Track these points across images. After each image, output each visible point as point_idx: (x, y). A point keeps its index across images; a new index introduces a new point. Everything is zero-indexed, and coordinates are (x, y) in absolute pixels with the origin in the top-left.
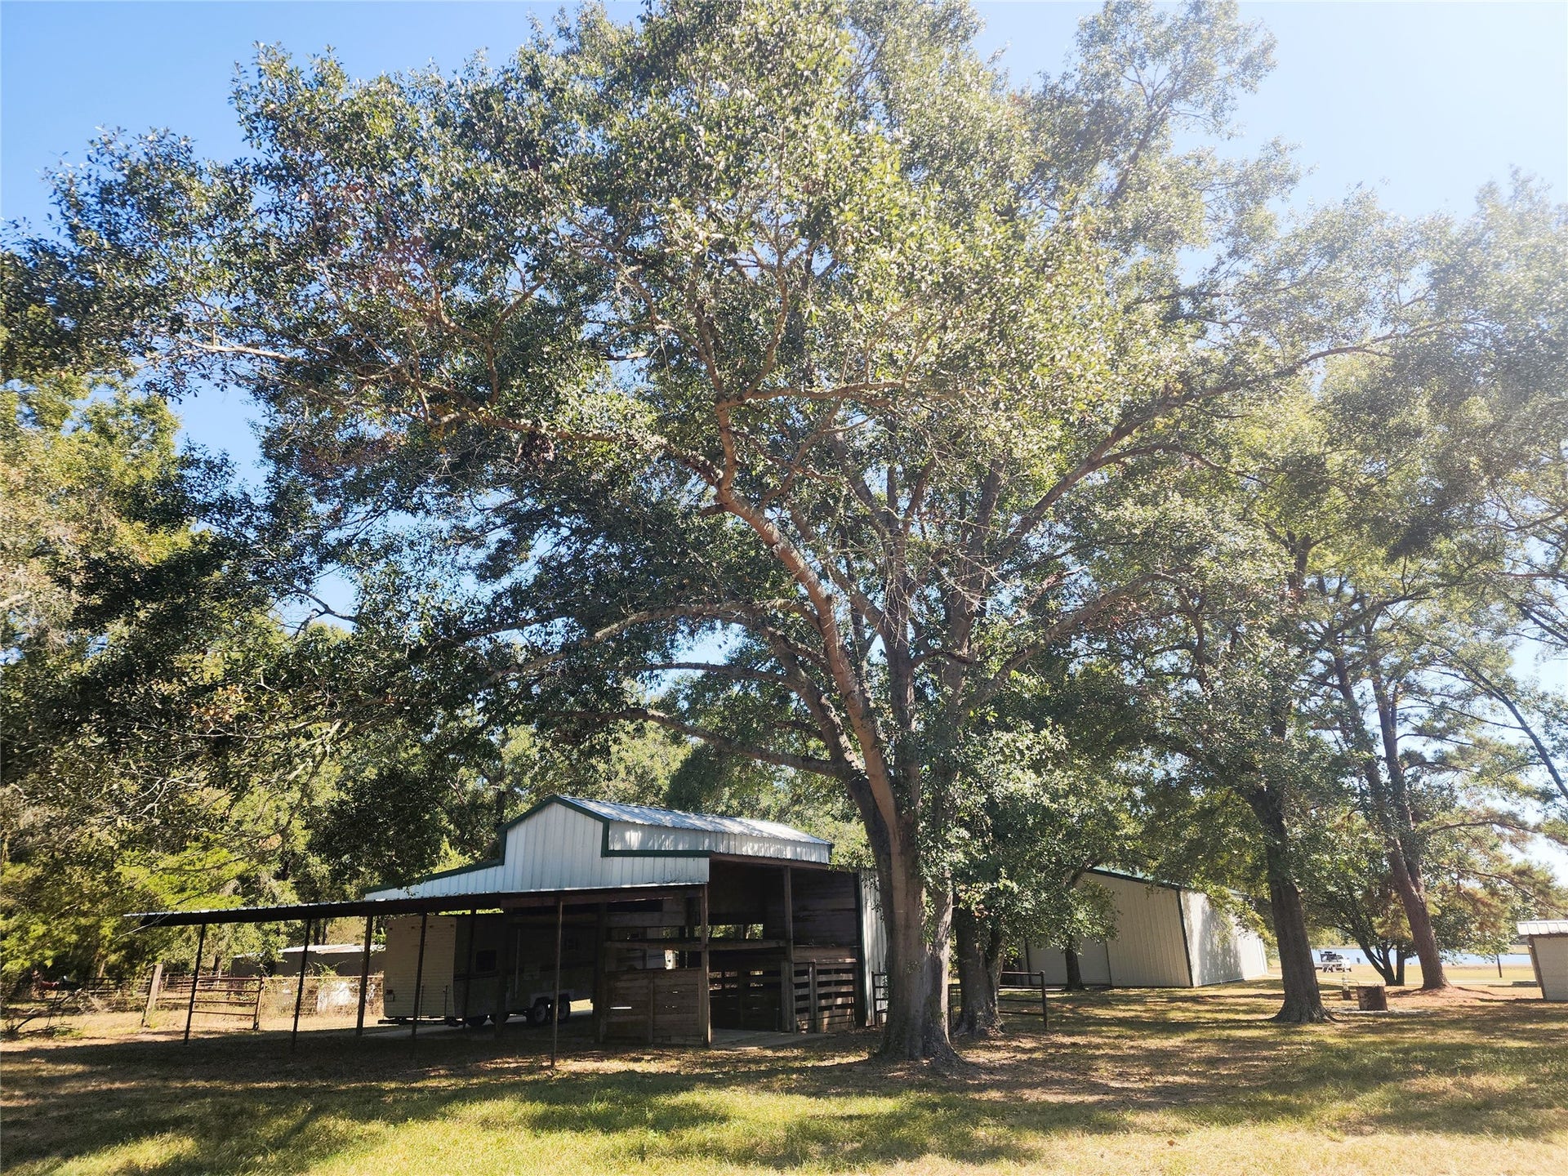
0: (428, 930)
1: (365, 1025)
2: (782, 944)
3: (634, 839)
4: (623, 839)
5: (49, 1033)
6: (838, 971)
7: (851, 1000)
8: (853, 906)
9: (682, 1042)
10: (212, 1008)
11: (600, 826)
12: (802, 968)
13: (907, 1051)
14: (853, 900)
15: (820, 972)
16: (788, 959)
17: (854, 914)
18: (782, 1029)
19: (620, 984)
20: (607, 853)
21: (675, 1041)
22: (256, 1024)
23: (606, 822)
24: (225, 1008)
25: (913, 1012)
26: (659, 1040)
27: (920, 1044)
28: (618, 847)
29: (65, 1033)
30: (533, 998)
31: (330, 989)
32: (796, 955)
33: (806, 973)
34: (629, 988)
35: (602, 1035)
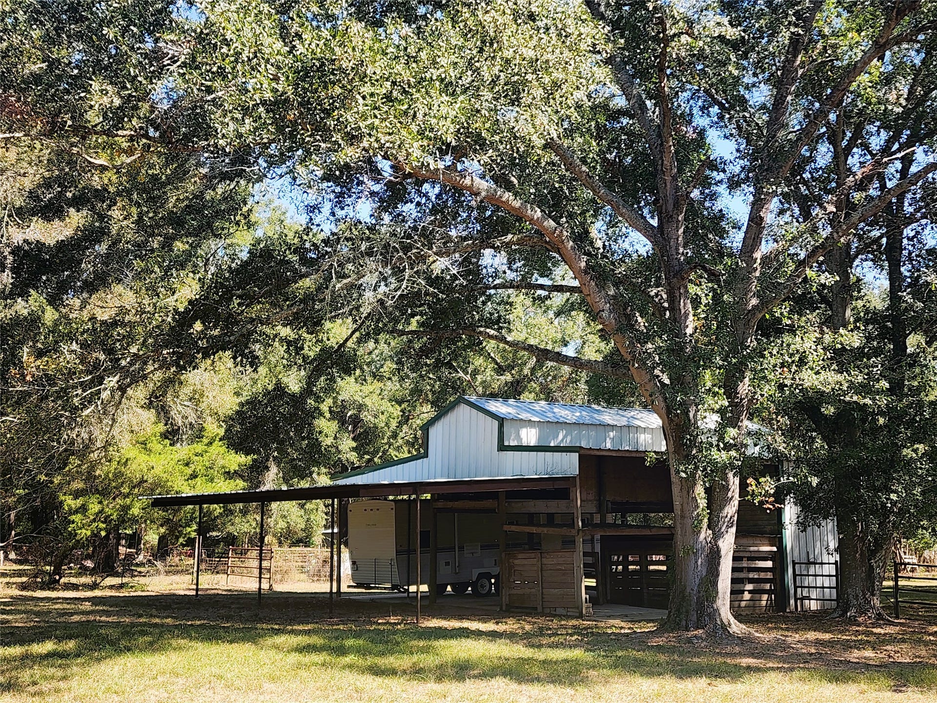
1: (342, 591)
3: (529, 436)
9: (564, 612)
11: (497, 424)
13: (684, 623)
19: (515, 562)
20: (502, 447)
21: (560, 611)
22: (271, 586)
23: (501, 421)
25: (688, 590)
26: (547, 611)
27: (694, 618)
28: (513, 443)
29: (132, 587)
30: (475, 573)
34: (524, 565)
35: (504, 604)
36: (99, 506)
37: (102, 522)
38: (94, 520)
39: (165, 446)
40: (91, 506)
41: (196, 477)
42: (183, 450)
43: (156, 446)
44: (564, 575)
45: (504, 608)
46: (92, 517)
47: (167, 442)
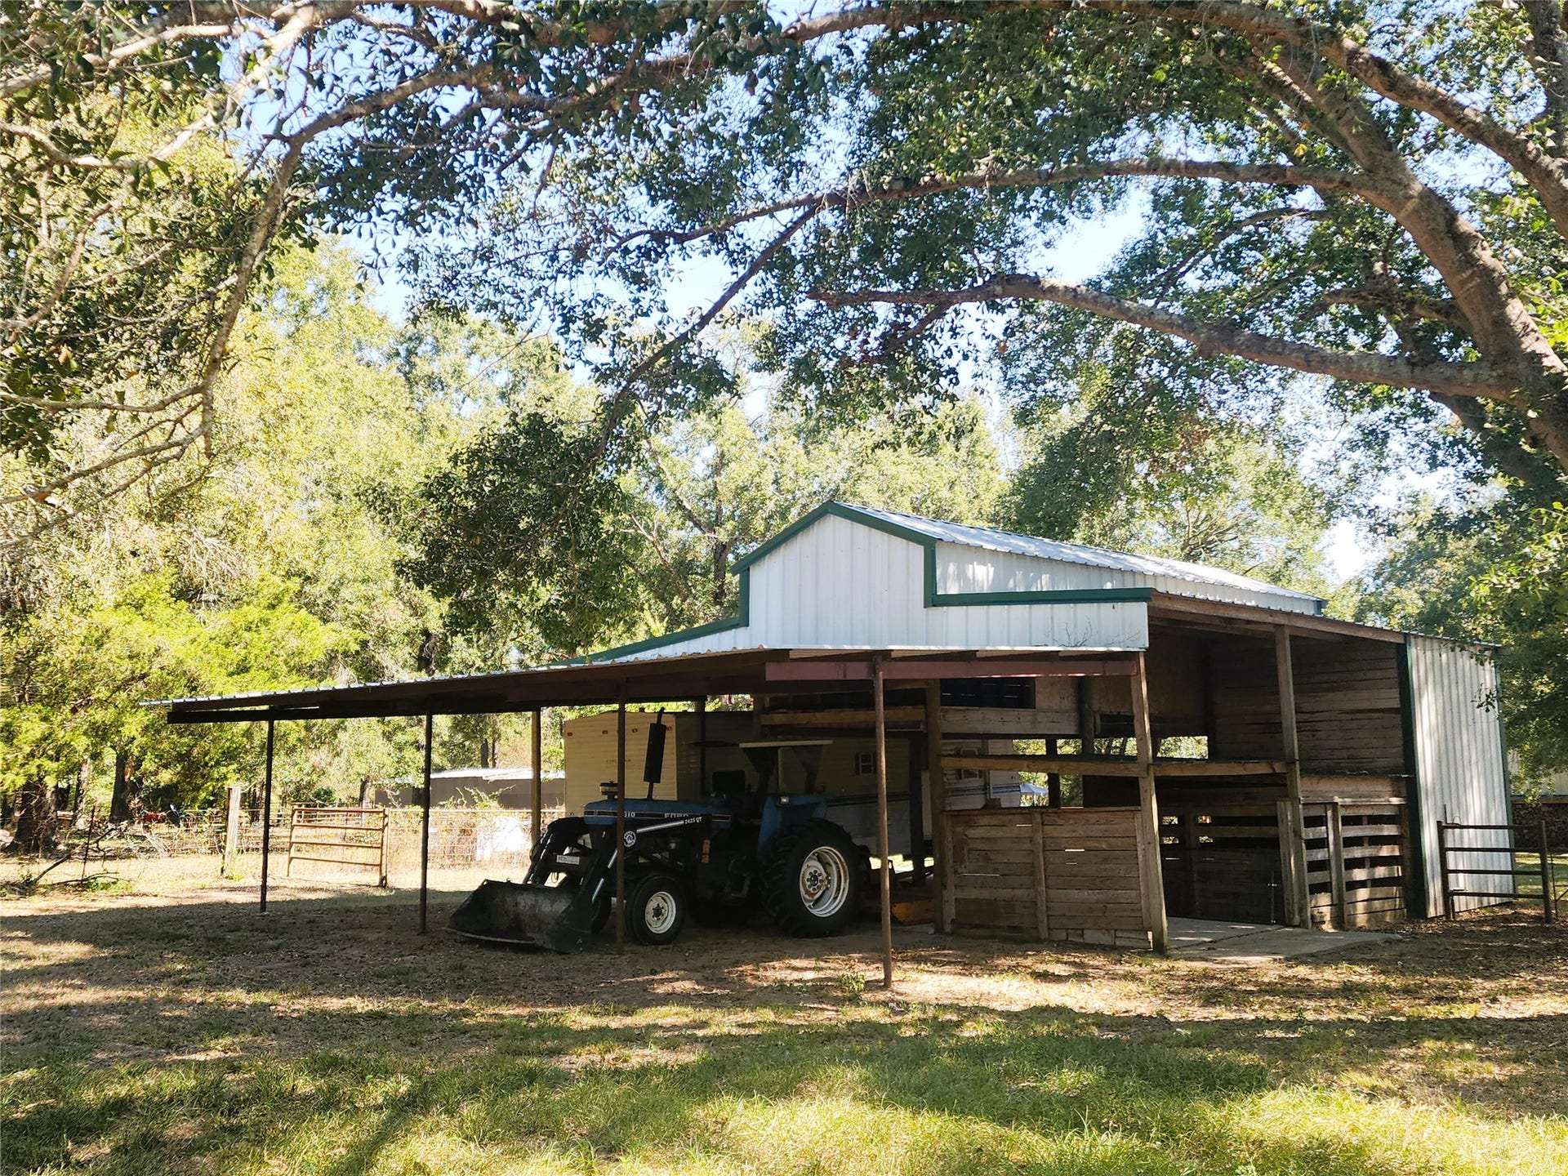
0: (628, 735)
2: (1279, 768)
3: (983, 577)
4: (961, 575)
5: (84, 885)
6: (1375, 820)
7: (1398, 871)
8: (1396, 704)
9: (1106, 939)
10: (322, 853)
11: (918, 552)
12: (1315, 812)
14: (1395, 693)
15: (1348, 821)
16: (1289, 795)
17: (1397, 719)
18: (1283, 921)
19: (973, 833)
20: (934, 599)
21: (1091, 937)
22: (384, 878)
23: (930, 546)
24: (338, 853)
26: (1062, 935)
28: (953, 590)
29: (106, 886)
31: (494, 829)
32: (1306, 788)
33: (1320, 821)
34: (994, 840)
35: (948, 920)
36: (44, 725)
37: (51, 758)
38: (32, 755)
39: (179, 612)
40: (25, 725)
41: (246, 670)
42: (219, 621)
43: (163, 612)
44: (1106, 860)
45: (948, 928)
46: (27, 749)
47: (182, 603)
